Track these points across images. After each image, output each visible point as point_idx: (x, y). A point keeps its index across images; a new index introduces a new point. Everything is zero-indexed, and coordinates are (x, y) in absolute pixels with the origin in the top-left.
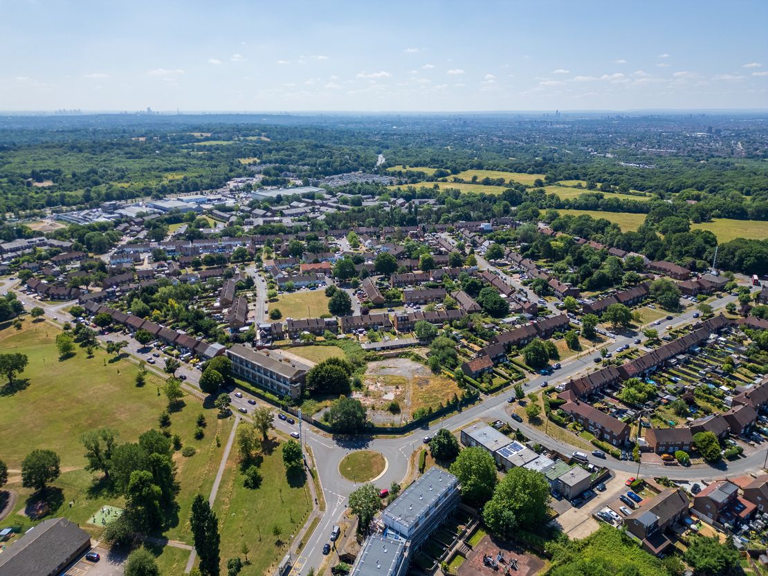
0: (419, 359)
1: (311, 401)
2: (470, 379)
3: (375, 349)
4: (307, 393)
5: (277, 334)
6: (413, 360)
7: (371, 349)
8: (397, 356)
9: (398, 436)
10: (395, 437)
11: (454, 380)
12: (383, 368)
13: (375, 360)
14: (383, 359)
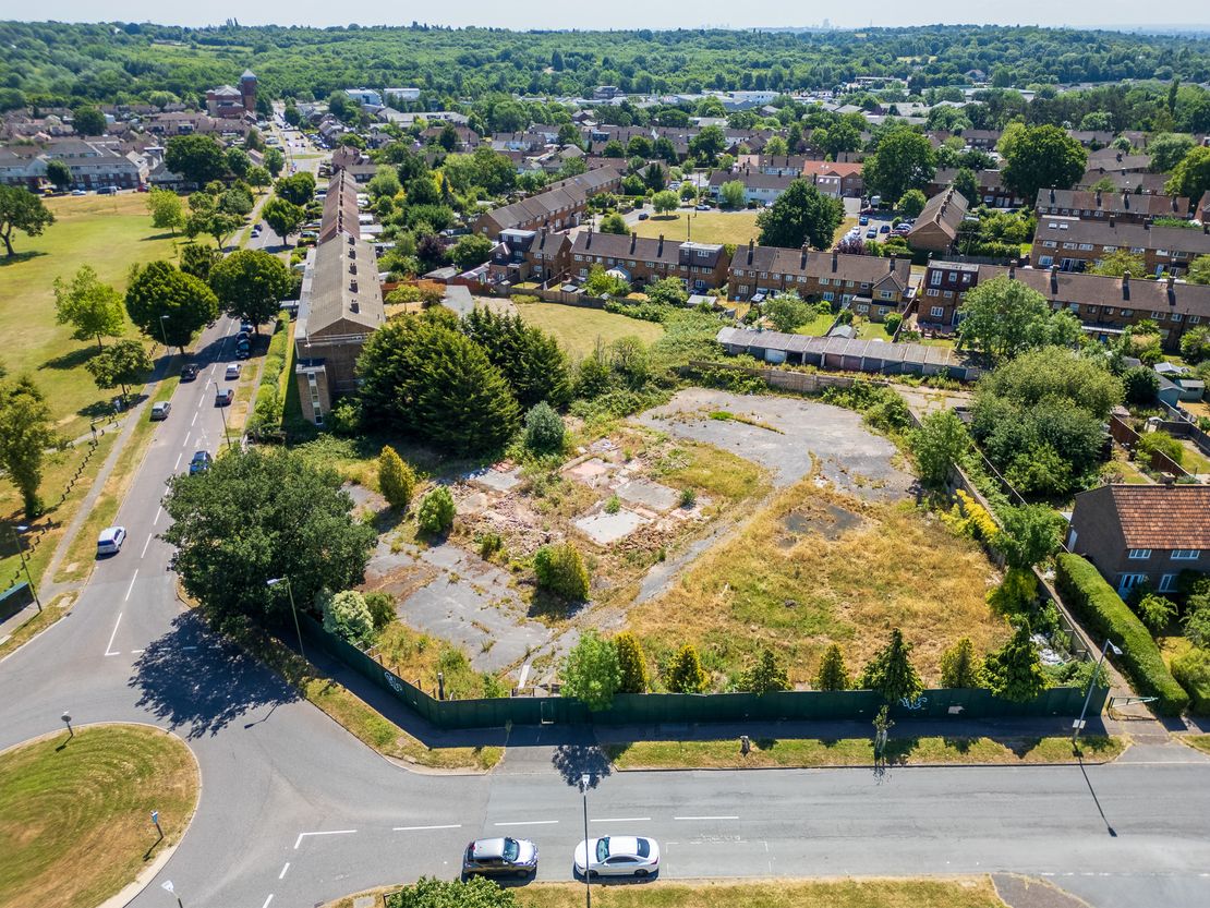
0: (897, 424)
1: (343, 446)
2: (1092, 581)
3: (759, 354)
4: (346, 412)
5: (543, 263)
6: (873, 422)
7: (745, 350)
8: (817, 393)
9: (404, 739)
10: (382, 740)
11: (992, 559)
12: (722, 418)
13: (720, 383)
14: (754, 390)
